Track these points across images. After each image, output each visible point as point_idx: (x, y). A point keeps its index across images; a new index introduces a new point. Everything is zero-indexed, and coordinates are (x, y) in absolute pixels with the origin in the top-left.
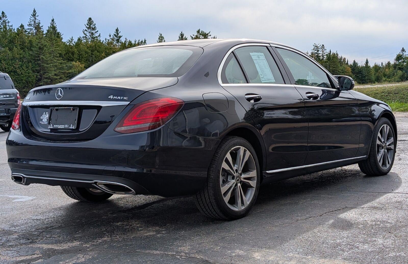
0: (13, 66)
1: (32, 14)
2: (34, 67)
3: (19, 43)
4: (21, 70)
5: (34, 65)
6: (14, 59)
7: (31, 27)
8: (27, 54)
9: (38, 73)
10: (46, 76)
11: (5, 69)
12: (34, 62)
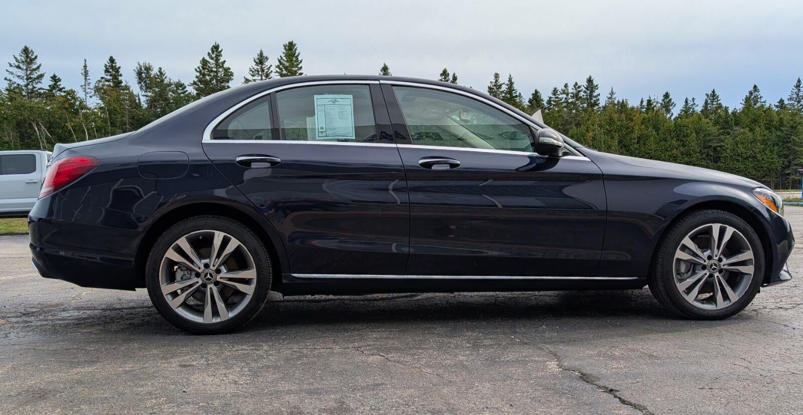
0: (753, 151)
1: (795, 85)
2: (781, 151)
3: (764, 122)
4: (762, 156)
5: (782, 149)
6: (754, 141)
7: (792, 102)
8: (774, 136)
9: (786, 158)
10: (796, 163)
11: (742, 153)
12: (782, 145)
